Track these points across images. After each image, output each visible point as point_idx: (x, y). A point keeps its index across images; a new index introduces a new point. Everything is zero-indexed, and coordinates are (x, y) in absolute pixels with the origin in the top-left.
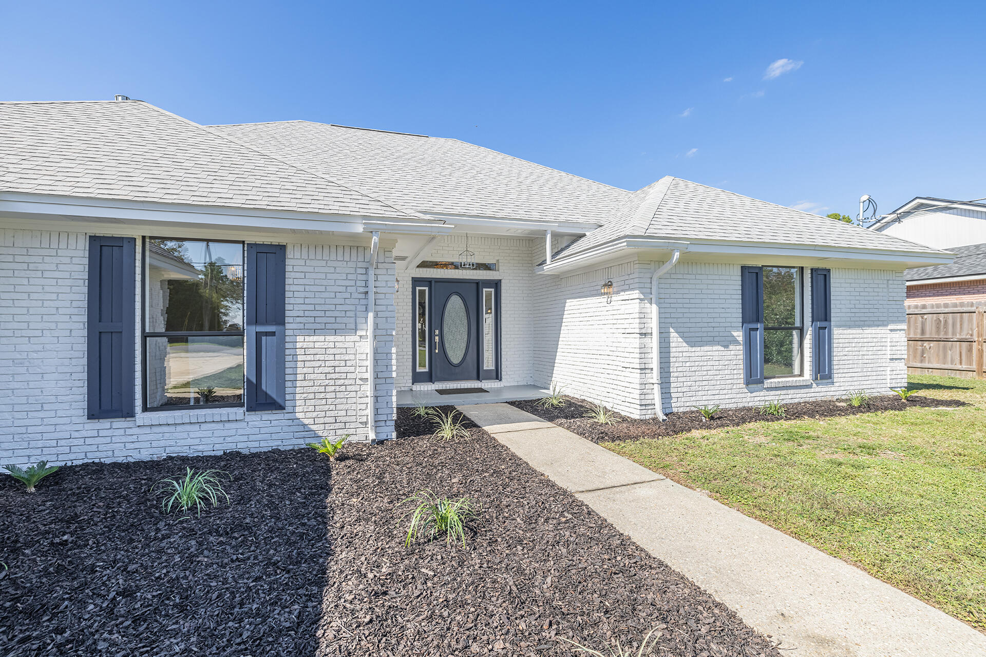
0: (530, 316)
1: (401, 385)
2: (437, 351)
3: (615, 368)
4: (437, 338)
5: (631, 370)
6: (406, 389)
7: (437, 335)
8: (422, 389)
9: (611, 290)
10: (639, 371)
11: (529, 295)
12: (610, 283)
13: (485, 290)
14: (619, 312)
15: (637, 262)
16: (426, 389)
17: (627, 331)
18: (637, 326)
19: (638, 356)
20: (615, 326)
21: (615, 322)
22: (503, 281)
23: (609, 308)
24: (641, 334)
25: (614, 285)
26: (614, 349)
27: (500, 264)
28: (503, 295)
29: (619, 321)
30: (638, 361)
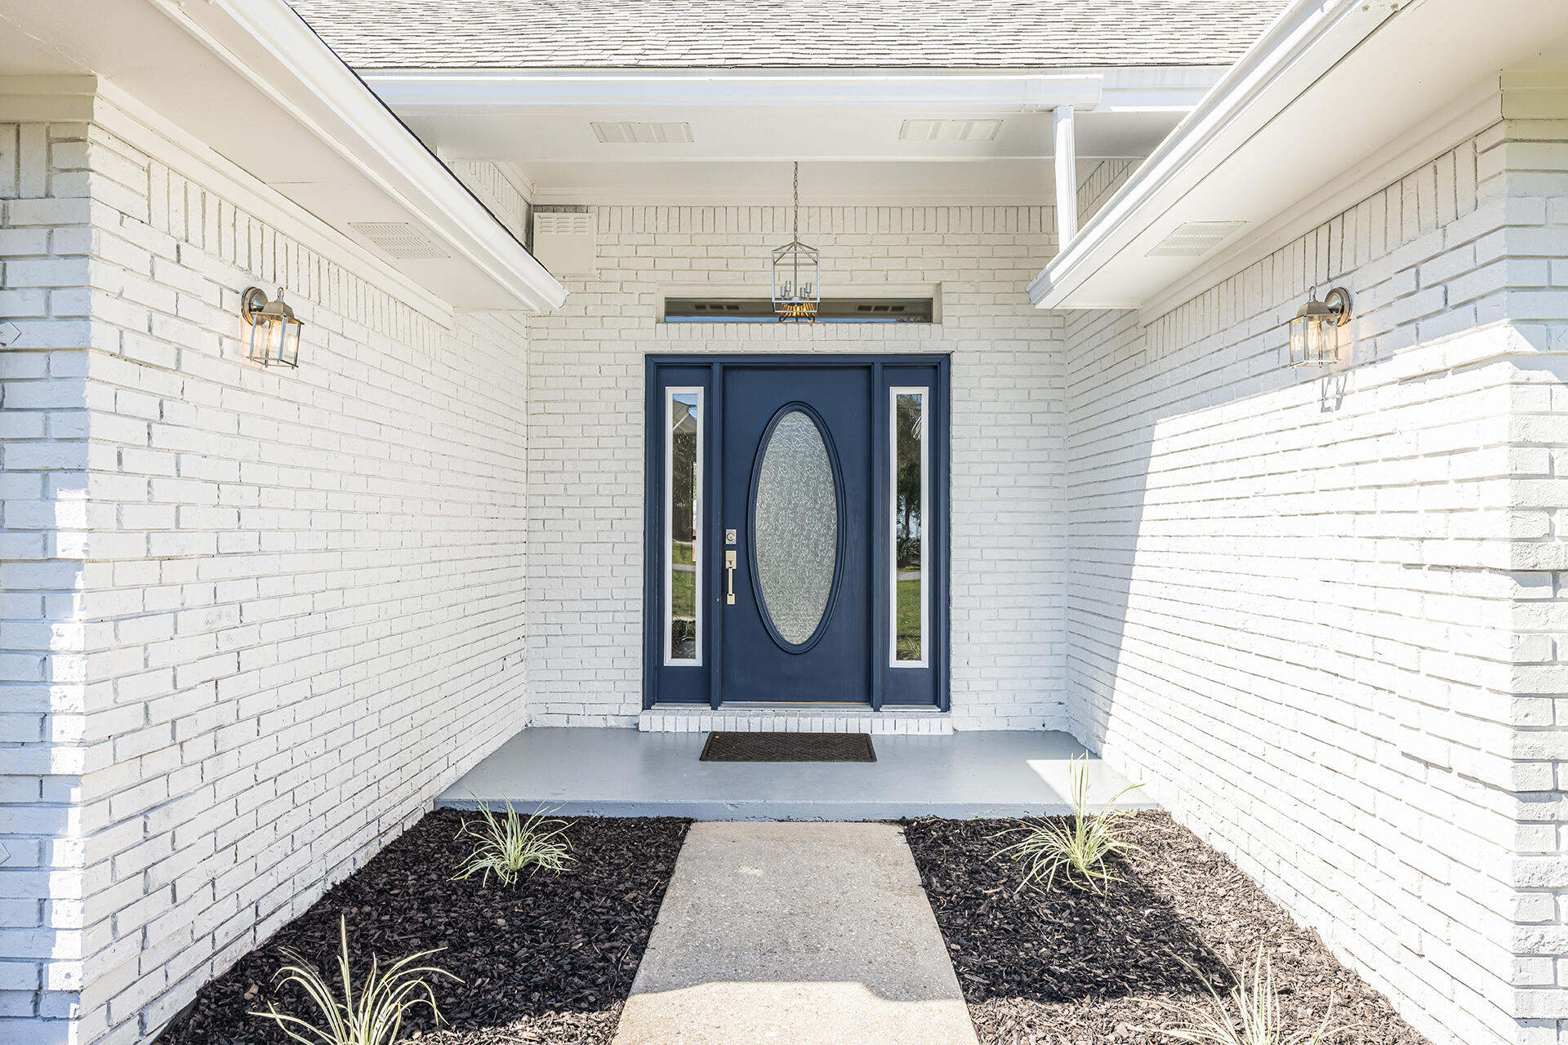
0: (1057, 481)
1: (605, 710)
2: (731, 600)
3: (1366, 747)
4: (731, 556)
5: (1452, 782)
6: (623, 723)
7: (731, 547)
8: (670, 728)
9: (1342, 335)
10: (1512, 806)
11: (1055, 407)
12: (1335, 302)
13: (895, 392)
14: (1387, 447)
15: (1500, 133)
16: (682, 728)
17: (1432, 553)
18: (1501, 525)
19: (1505, 709)
20: (1366, 525)
21: (1364, 500)
22: (955, 358)
23: (1335, 427)
24: (1526, 575)
25: (1360, 304)
26: (1363, 647)
27: (944, 300)
28: (956, 406)
29: (1388, 499)
30: (1504, 742)
